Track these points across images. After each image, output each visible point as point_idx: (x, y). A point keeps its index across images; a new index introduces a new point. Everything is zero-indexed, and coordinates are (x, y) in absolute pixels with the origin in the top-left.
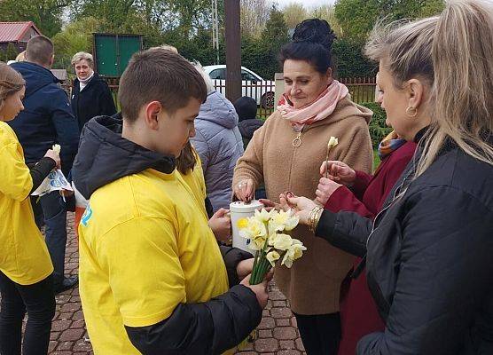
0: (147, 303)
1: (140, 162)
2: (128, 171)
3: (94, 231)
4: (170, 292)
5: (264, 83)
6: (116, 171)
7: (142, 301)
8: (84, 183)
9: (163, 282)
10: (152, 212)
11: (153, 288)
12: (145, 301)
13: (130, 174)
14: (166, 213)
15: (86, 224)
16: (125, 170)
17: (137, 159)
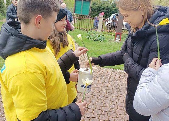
0: (26, 112)
1: (29, 45)
3: (6, 76)
4: (38, 107)
6: (18, 49)
7: (24, 110)
8: (2, 53)
9: (36, 103)
10: (34, 70)
11: (30, 105)
12: (26, 111)
13: (25, 50)
14: (41, 70)
15: (2, 72)
16: (23, 48)
17: (28, 43)
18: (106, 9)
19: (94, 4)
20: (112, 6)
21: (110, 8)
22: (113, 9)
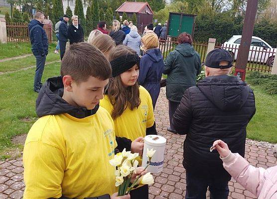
2: (50, 113)
5: (272, 49)
13: (52, 114)
14: (58, 144)
18: (224, 27)
19: (203, 17)
20: (233, 22)
21: (230, 26)
22: (235, 26)
